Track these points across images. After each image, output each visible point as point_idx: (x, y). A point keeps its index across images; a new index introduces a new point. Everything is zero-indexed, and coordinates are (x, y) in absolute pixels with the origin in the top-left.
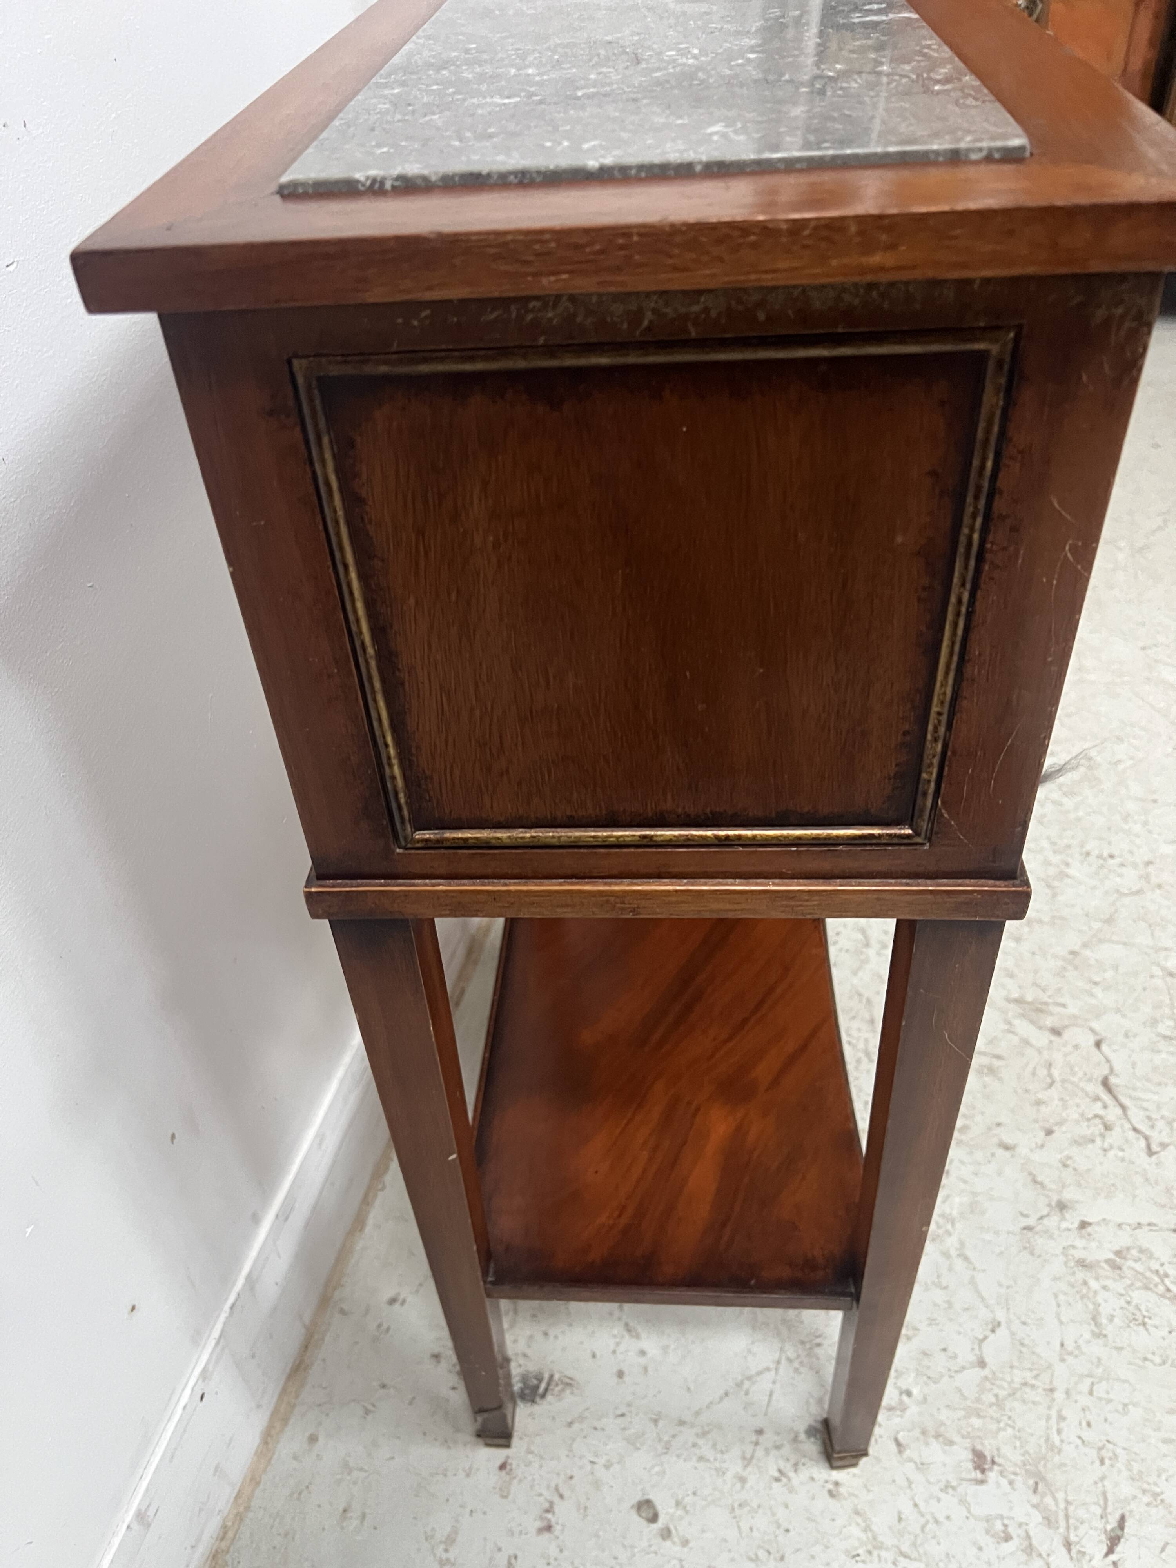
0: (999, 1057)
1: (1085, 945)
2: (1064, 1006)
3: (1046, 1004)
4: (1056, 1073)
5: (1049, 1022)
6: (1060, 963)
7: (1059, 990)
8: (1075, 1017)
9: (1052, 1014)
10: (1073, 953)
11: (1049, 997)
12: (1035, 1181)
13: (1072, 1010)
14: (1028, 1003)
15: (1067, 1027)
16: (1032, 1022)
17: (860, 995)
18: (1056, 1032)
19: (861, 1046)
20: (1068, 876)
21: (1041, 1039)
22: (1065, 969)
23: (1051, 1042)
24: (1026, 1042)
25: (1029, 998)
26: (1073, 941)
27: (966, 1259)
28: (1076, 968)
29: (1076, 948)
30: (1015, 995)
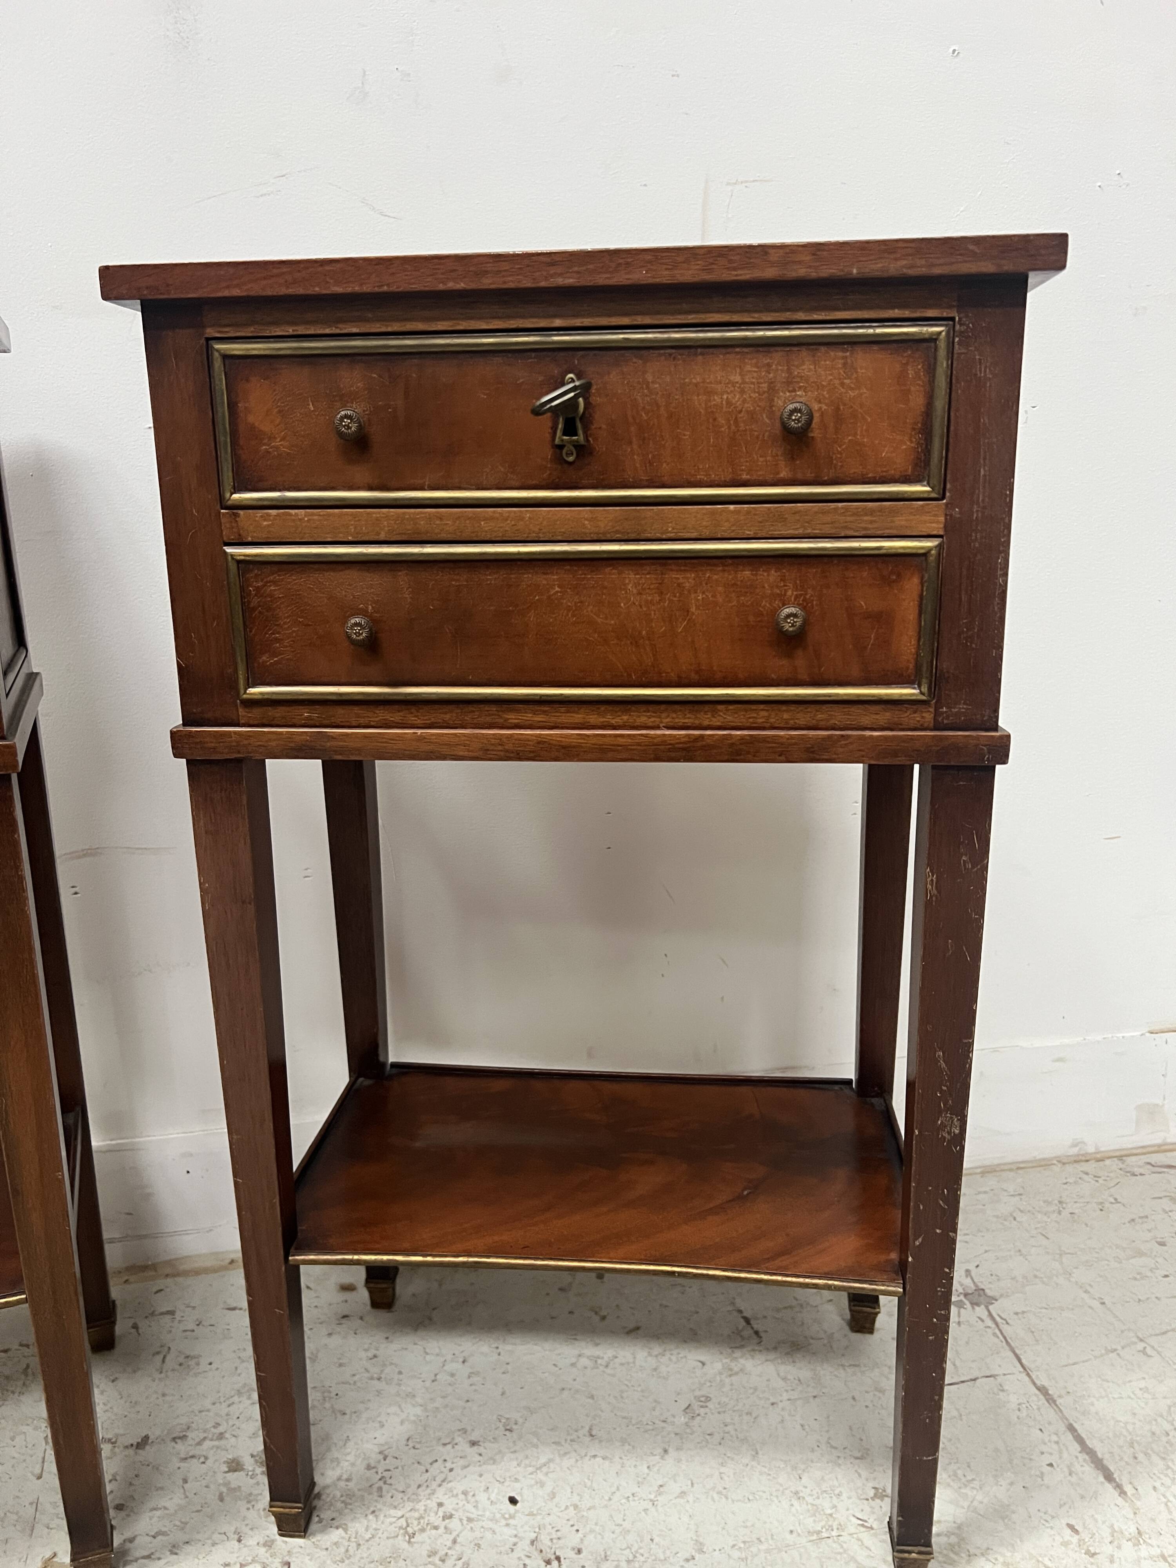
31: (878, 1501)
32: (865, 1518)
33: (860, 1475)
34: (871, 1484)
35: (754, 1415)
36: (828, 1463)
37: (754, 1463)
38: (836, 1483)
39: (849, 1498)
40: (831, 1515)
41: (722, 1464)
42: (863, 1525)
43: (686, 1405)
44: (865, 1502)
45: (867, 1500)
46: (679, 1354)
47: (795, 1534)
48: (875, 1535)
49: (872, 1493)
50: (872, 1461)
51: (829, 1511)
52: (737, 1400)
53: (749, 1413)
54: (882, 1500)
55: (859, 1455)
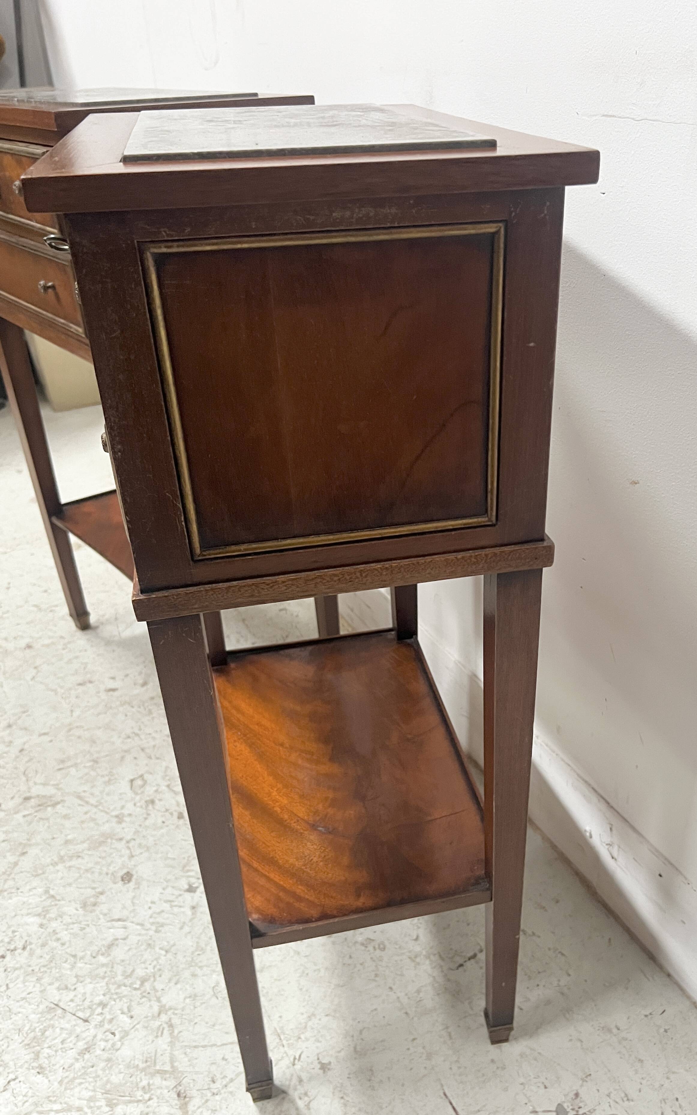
0: (60, 769)
1: (16, 864)
2: (24, 816)
3: (36, 812)
4: (24, 779)
5: (33, 802)
6: (33, 841)
7: (30, 823)
8: (16, 813)
9: (32, 807)
10: (24, 854)
11: (35, 816)
12: (26, 729)
13: (19, 817)
14: (49, 806)
15: (20, 804)
16: (44, 797)
17: (158, 758)
18: (27, 799)
19: (143, 737)
20: (39, 915)
21: (36, 791)
22: (28, 840)
23: (29, 792)
24: (44, 784)
25: (49, 809)
26: (26, 863)
27: (52, 690)
28: (20, 844)
29: (22, 858)
30: (59, 807)
31: (319, 1066)
32: (302, 1059)
33: (339, 1052)
34: (333, 1060)
35: (377, 979)
36: (345, 1030)
37: (333, 986)
38: (328, 1038)
39: (317, 1048)
40: (300, 1038)
41: (327, 969)
42: (295, 1059)
43: (372, 938)
44: (316, 1058)
45: (318, 1059)
46: (421, 923)
47: (279, 1019)
48: (288, 1068)
49: (325, 1061)
50: (355, 1058)
51: (302, 1036)
52: (387, 966)
53: (376, 975)
54: (320, 1069)
55: (358, 1048)
